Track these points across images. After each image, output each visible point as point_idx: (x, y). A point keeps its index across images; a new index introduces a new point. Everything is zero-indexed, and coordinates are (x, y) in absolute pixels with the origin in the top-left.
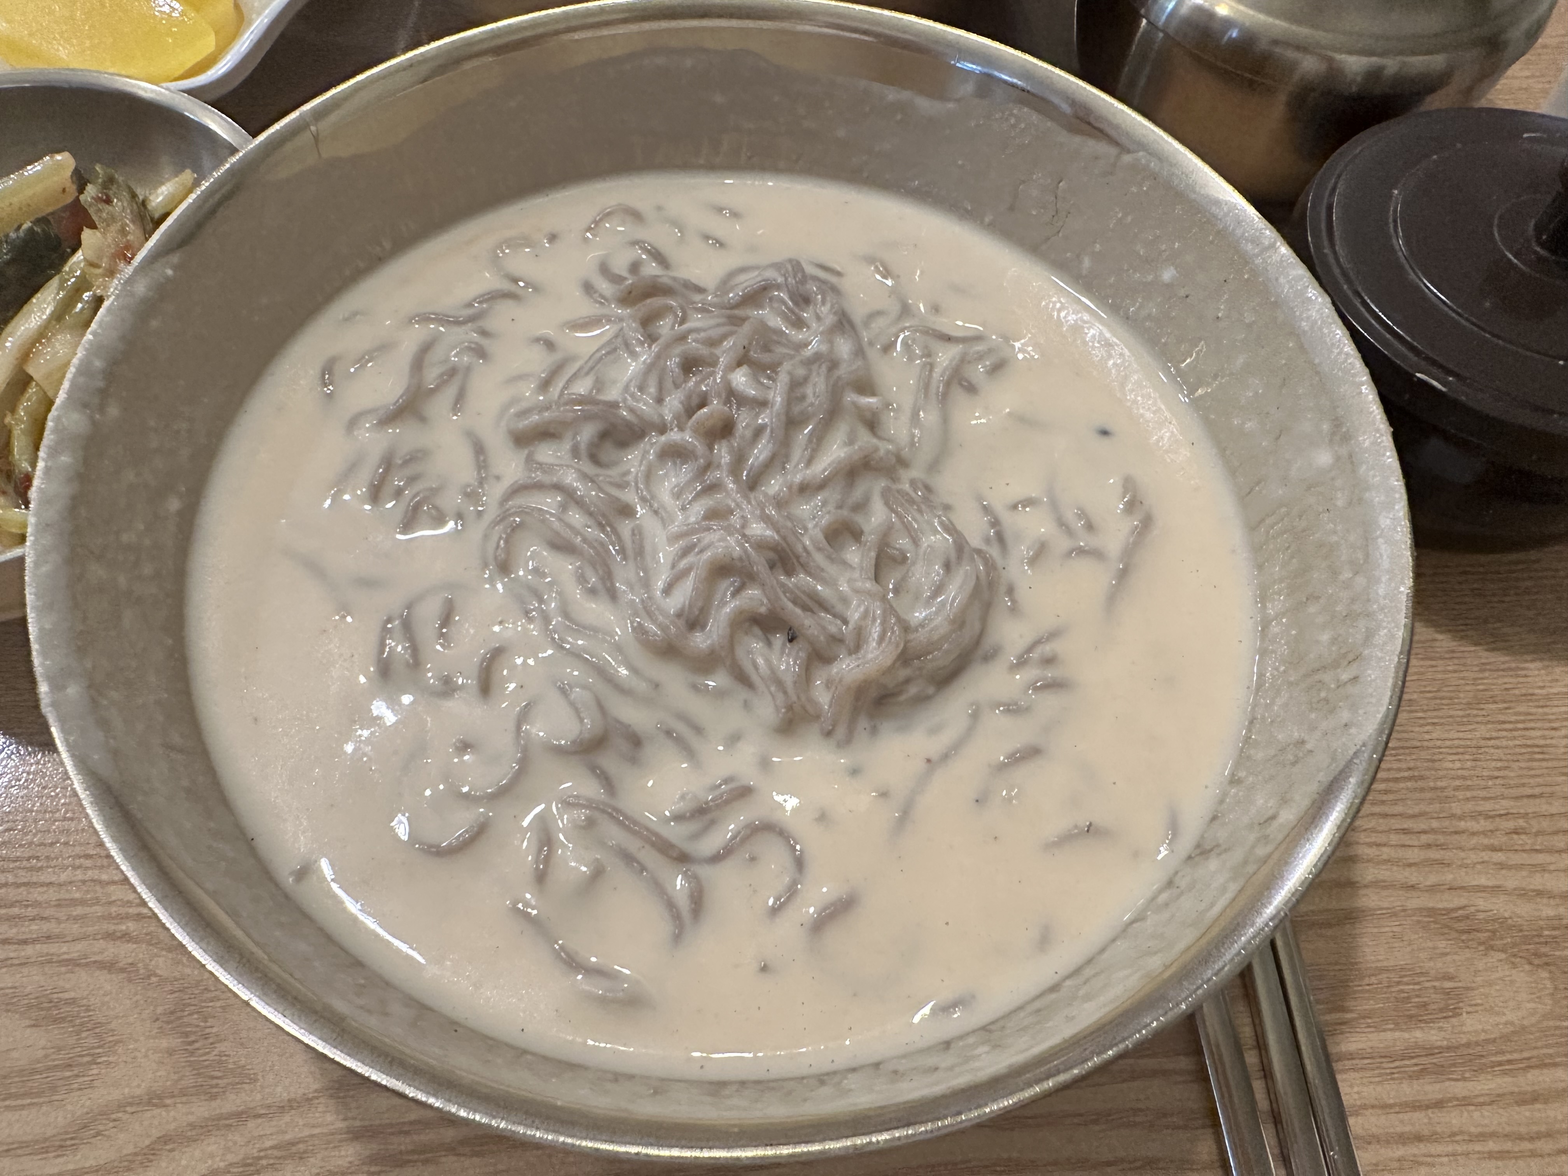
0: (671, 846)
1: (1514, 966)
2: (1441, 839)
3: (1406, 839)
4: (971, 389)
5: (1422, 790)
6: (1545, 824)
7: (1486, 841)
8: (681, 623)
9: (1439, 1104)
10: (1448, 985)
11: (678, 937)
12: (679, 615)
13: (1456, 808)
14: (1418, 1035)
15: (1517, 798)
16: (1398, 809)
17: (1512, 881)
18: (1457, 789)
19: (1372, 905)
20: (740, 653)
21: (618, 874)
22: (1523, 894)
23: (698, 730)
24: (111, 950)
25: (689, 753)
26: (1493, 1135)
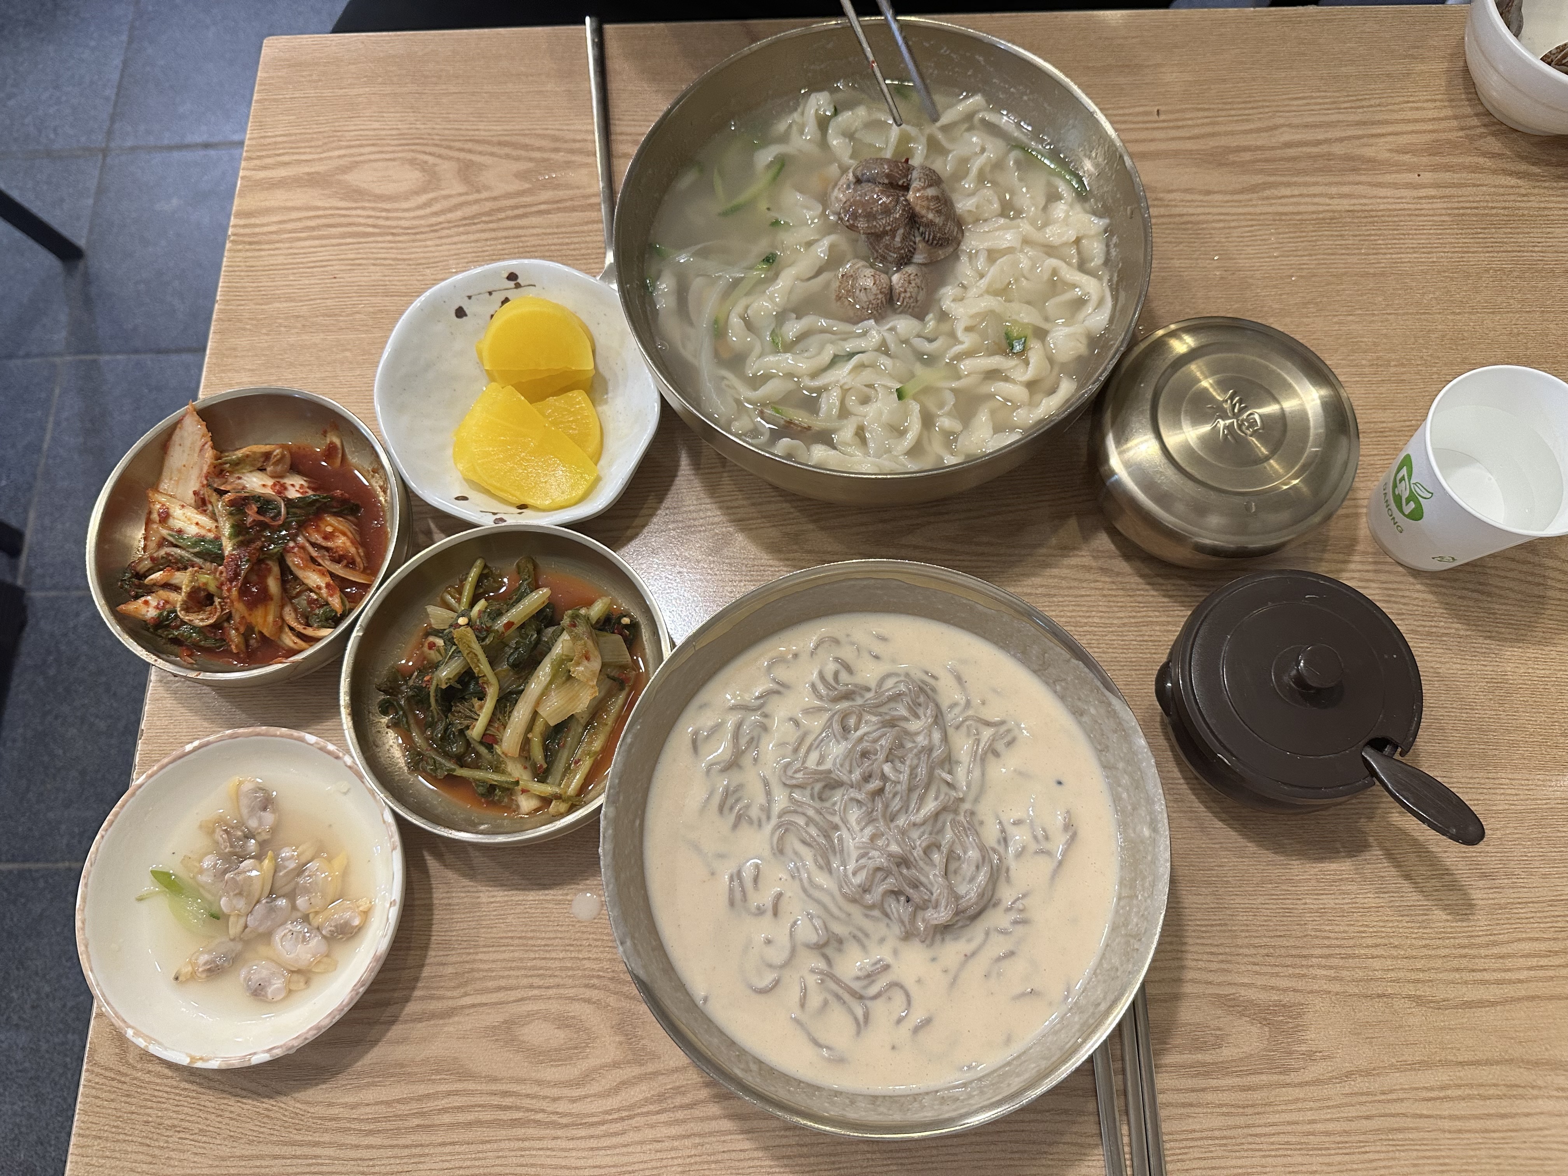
0: (856, 992)
1: (1253, 1024)
2: (1229, 958)
3: (1212, 958)
4: (996, 754)
5: (1224, 931)
6: (1283, 951)
7: (1251, 960)
8: (860, 890)
9: (1203, 1090)
10: (1218, 1032)
11: (858, 1033)
12: (859, 886)
13: (1239, 942)
14: (1199, 1057)
15: (1271, 937)
16: (1209, 941)
17: (1260, 981)
18: (1242, 931)
19: (1188, 991)
20: (886, 906)
21: (834, 1005)
22: (1264, 988)
23: (867, 935)
24: (588, 993)
25: (864, 947)
26: (1226, 1105)
